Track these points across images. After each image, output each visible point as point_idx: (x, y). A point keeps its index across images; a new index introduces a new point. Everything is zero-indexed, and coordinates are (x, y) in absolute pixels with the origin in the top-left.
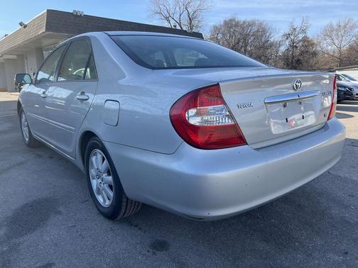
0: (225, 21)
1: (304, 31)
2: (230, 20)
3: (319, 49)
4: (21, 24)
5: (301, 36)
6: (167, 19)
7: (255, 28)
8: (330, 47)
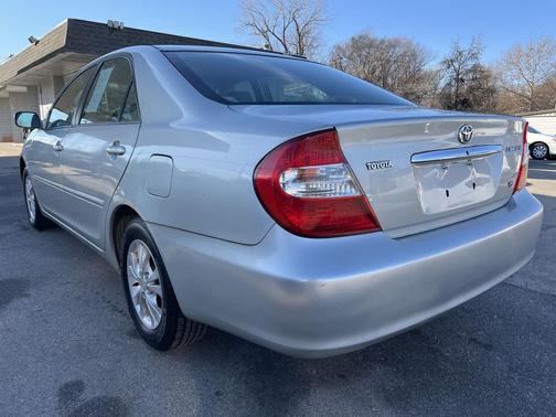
0: (353, 39)
1: (474, 56)
2: (361, 37)
3: (499, 83)
4: (31, 40)
5: (470, 64)
6: (264, 33)
7: (399, 51)
8: (516, 82)
